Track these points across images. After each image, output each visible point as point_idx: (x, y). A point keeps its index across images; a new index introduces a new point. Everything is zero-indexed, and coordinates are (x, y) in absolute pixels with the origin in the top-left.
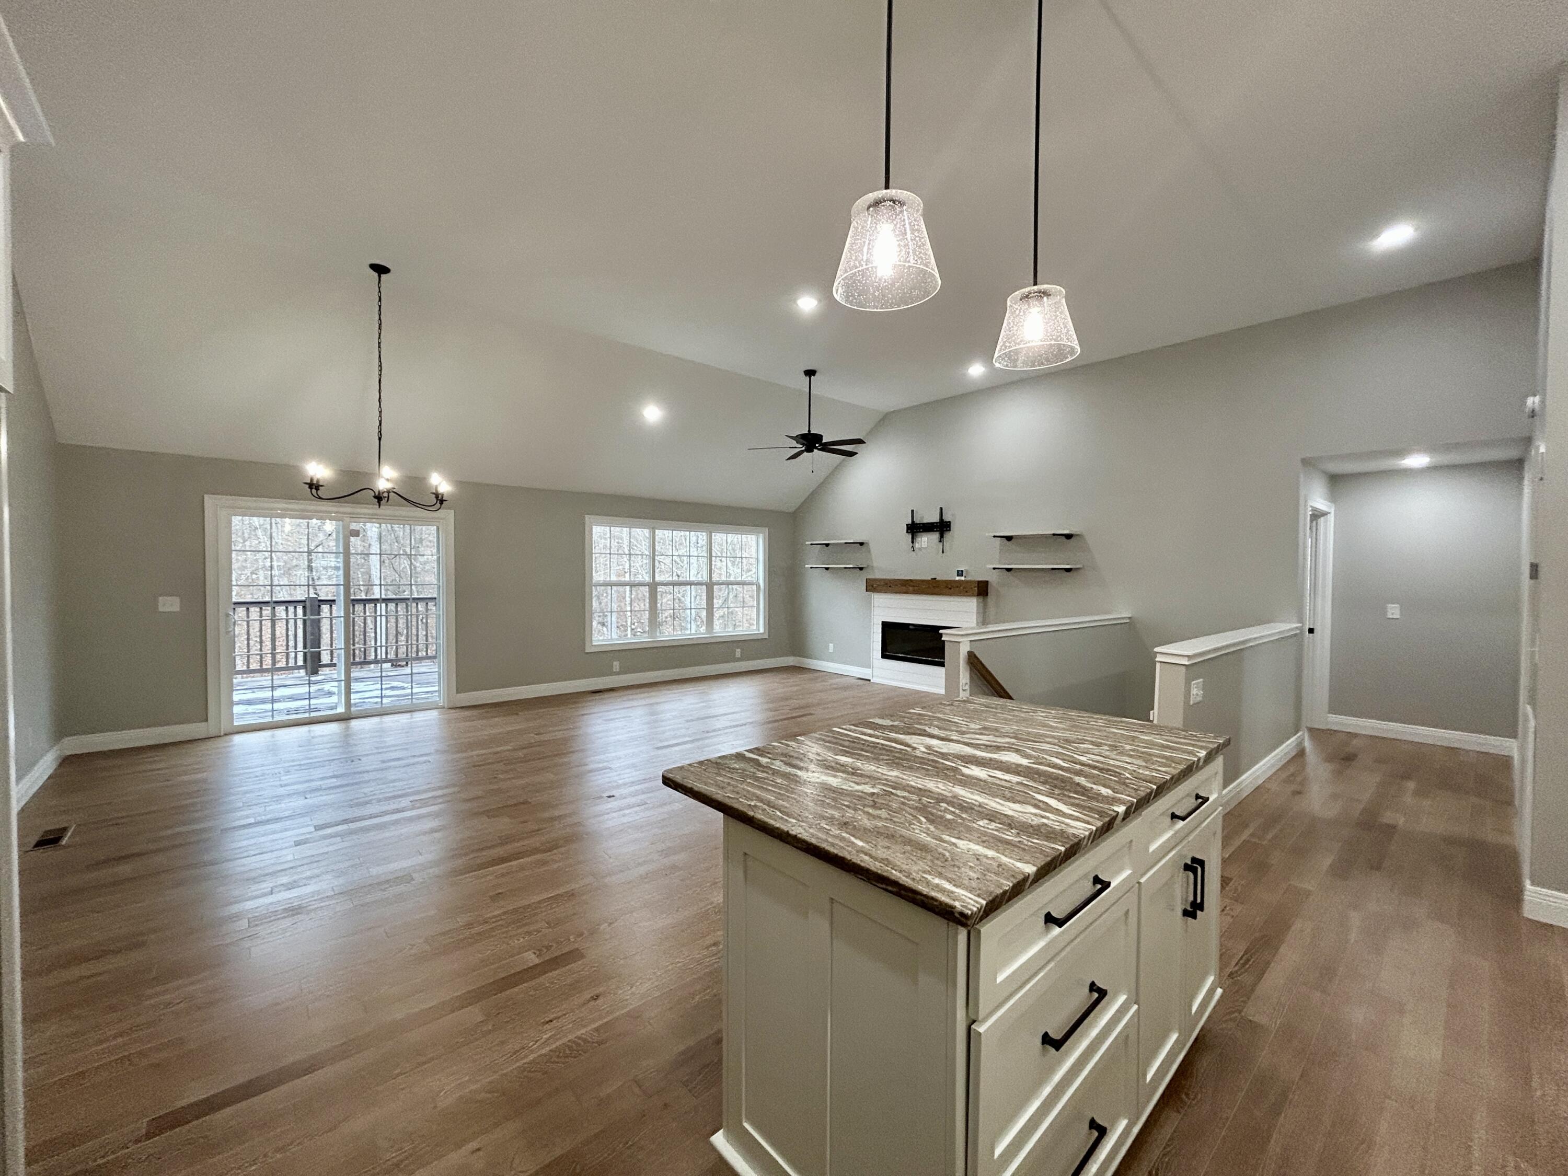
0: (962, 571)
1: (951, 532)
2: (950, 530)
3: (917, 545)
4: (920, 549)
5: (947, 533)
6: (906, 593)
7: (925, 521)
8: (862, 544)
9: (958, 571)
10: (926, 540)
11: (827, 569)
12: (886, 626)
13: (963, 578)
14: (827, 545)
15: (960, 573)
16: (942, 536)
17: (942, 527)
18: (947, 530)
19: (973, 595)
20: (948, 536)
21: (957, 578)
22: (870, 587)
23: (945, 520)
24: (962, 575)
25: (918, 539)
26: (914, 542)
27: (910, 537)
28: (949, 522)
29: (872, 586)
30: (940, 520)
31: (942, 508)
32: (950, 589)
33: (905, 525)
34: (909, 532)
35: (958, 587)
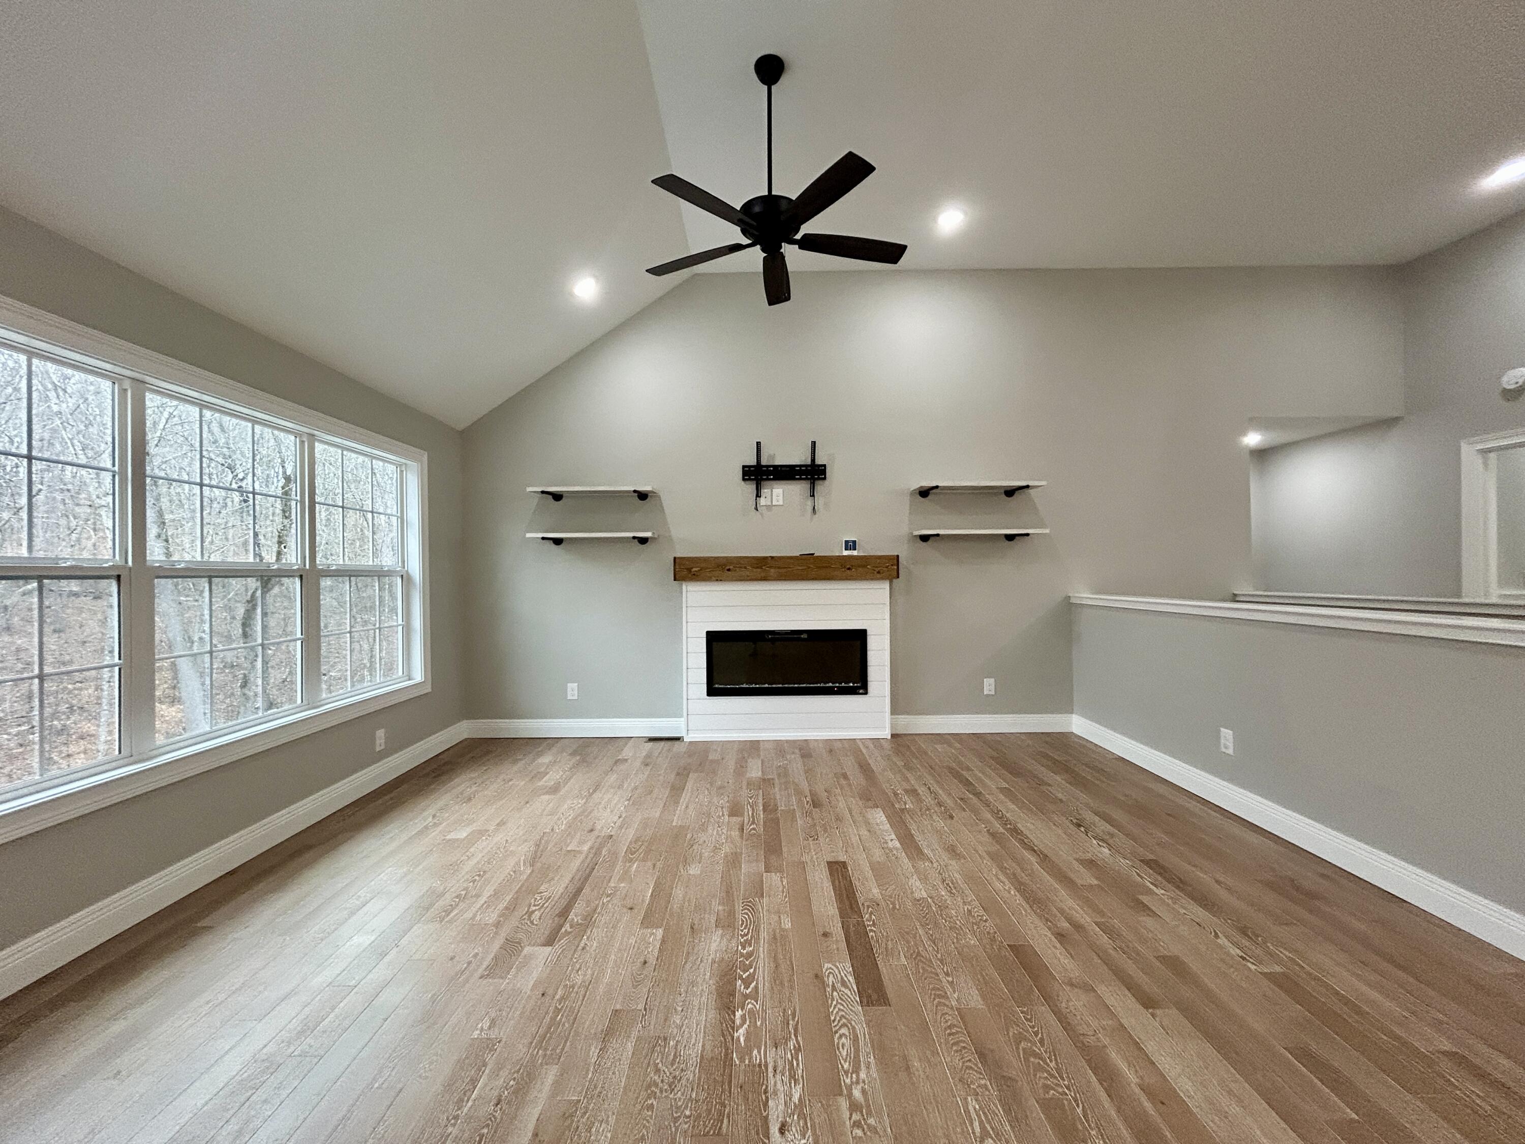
0: (854, 542)
1: (827, 482)
2: (825, 478)
3: (763, 501)
4: (769, 507)
5: (820, 482)
6: (765, 579)
7: (778, 462)
8: (643, 496)
9: (847, 542)
10: (778, 493)
11: (558, 542)
12: (713, 638)
13: (855, 553)
14: (557, 497)
15: (851, 545)
16: (813, 488)
17: (812, 473)
18: (819, 479)
19: (886, 578)
20: (820, 487)
21: (846, 553)
22: (685, 572)
23: (819, 461)
24: (855, 549)
25: (765, 492)
26: (758, 495)
27: (751, 487)
28: (825, 466)
29: (689, 570)
30: (809, 462)
31: (814, 443)
32: (849, 569)
33: (744, 467)
34: (750, 479)
35: (865, 566)
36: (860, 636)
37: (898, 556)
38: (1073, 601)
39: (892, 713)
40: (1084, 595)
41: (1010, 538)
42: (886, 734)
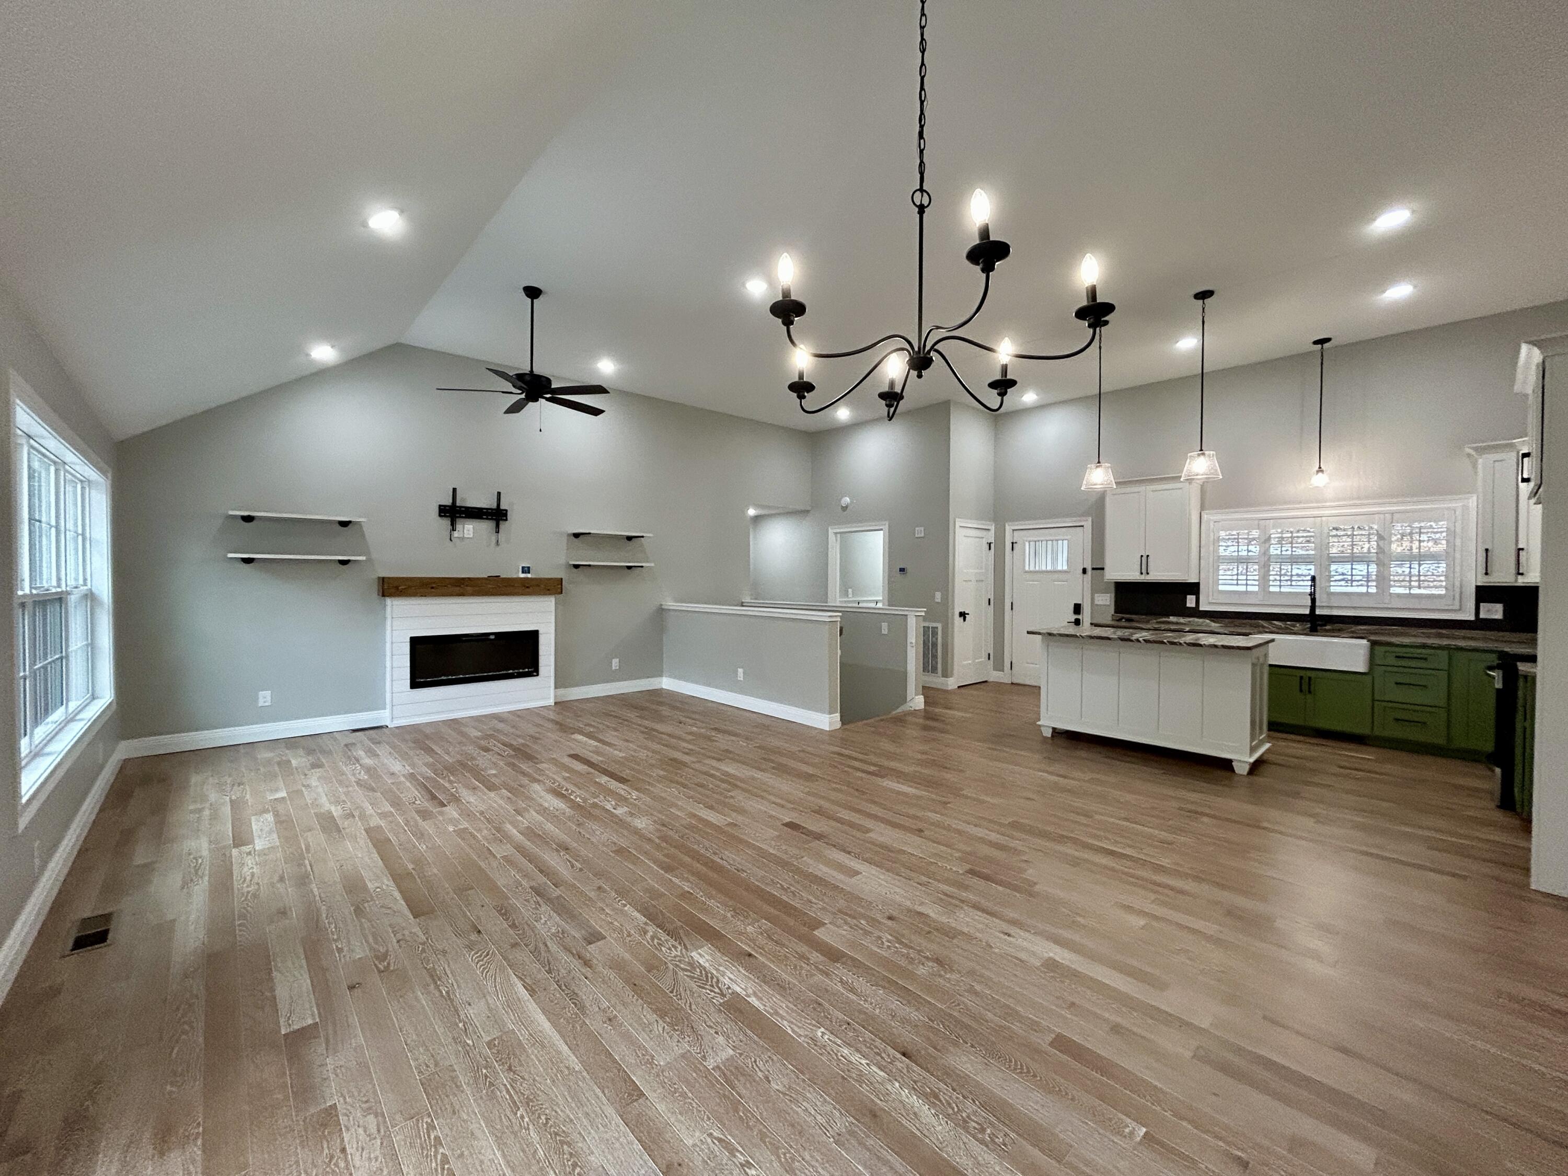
0: (529, 568)
1: (508, 523)
2: (506, 520)
3: (456, 534)
4: (462, 539)
5: (504, 522)
6: (462, 595)
7: (471, 505)
8: (344, 525)
9: (523, 568)
10: (468, 528)
11: (248, 561)
12: (416, 642)
13: (529, 576)
14: (250, 521)
15: (526, 570)
16: (498, 526)
17: (497, 515)
18: (502, 520)
19: (546, 595)
20: (503, 525)
21: (522, 576)
22: (393, 590)
23: (502, 507)
24: (529, 573)
25: (459, 526)
26: (454, 529)
27: (446, 522)
28: (506, 510)
29: (397, 588)
30: (494, 506)
31: (499, 494)
32: (528, 587)
33: (440, 506)
34: (445, 516)
35: (538, 586)
36: (533, 636)
37: (562, 579)
38: (663, 607)
39: (556, 688)
40: (670, 604)
41: (629, 568)
42: (551, 702)
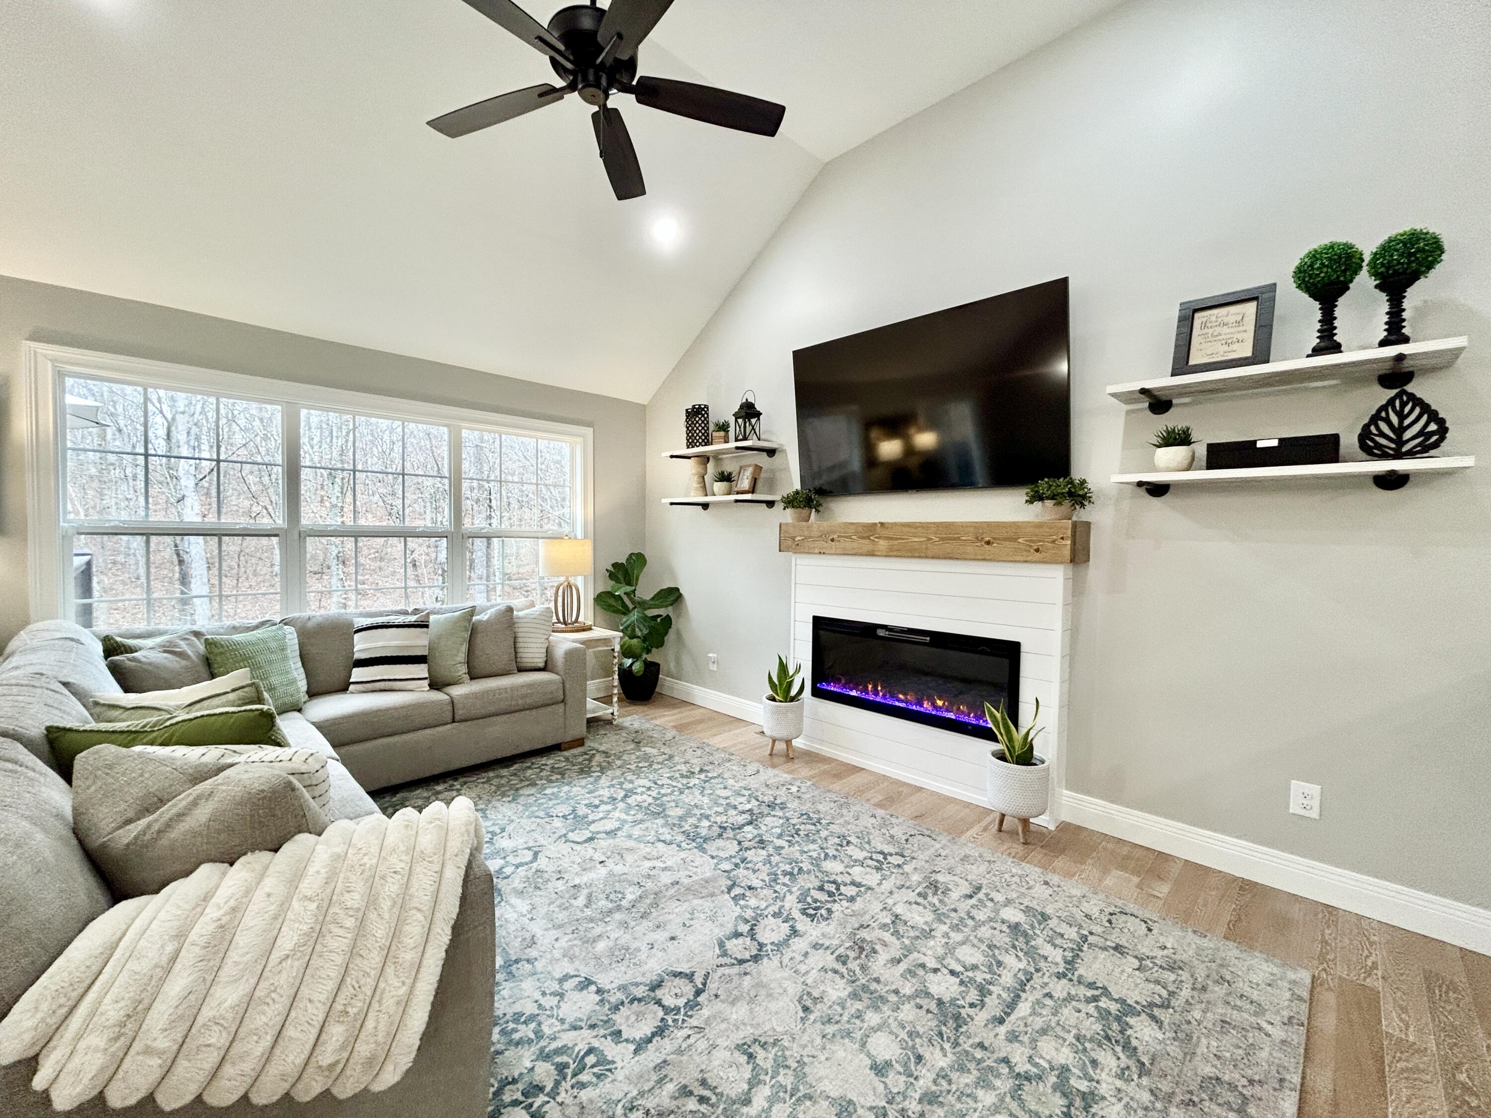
11: (705, 506)
12: (819, 623)
19: (1053, 561)
22: (790, 542)
29: (793, 538)
32: (988, 543)
35: (1014, 540)
36: (1010, 651)
